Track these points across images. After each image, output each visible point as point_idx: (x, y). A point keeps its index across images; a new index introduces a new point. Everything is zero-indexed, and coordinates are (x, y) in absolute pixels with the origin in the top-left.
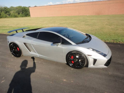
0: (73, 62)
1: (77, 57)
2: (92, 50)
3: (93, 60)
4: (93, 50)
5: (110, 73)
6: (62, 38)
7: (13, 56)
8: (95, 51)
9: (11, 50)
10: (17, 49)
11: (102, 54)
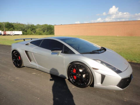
0: (75, 77)
1: (81, 71)
2: (100, 62)
3: (100, 76)
4: (102, 62)
5: (125, 98)
6: (65, 46)
7: (14, 66)
8: (104, 64)
9: (13, 58)
10: (18, 58)
11: (114, 69)
